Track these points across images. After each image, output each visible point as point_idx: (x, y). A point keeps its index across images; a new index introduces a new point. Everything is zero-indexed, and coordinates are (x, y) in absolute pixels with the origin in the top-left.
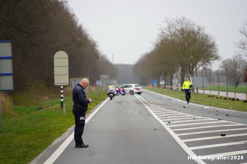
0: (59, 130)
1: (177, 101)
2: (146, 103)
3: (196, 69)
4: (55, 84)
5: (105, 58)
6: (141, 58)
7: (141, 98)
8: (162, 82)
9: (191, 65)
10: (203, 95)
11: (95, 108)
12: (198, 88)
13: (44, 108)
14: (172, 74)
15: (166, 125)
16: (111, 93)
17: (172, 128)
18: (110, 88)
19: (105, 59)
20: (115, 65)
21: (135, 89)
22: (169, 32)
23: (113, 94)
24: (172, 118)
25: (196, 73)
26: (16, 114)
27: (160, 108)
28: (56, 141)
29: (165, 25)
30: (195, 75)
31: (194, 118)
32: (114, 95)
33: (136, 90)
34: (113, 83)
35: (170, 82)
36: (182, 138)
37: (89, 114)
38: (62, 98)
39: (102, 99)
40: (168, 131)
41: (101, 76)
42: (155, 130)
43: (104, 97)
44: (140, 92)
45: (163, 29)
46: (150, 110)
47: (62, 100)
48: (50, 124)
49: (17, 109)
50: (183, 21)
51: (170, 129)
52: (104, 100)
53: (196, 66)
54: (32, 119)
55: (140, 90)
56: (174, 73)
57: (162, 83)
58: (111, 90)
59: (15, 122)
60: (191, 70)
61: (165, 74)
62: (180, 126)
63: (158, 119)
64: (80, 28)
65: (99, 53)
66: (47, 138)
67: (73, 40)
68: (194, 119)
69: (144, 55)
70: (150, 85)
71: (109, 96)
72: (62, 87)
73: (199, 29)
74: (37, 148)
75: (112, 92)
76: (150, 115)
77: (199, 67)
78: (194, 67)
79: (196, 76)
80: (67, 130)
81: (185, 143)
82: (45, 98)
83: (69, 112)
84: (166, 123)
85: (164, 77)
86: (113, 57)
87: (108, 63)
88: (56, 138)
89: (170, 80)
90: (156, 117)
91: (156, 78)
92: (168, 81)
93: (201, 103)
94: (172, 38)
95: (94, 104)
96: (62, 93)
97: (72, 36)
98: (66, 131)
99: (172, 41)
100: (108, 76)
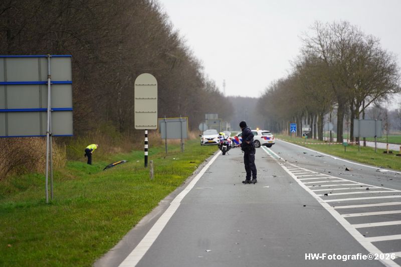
0: (146, 202)
1: (334, 159)
2: (283, 162)
3: (364, 108)
4: (136, 128)
5: (213, 86)
6: (272, 88)
7: (273, 153)
8: (306, 127)
9: (356, 100)
10: (376, 150)
11: (200, 167)
12: (366, 139)
13: (116, 166)
14: (322, 115)
15: (320, 199)
16: (225, 144)
17: (332, 204)
18: (222, 136)
19: (213, 88)
20: (228, 98)
21: (262, 137)
22: (319, 46)
23: (227, 145)
24: (329, 188)
25: (364, 114)
26: (71, 174)
27: (307, 170)
28: (143, 222)
29: (314, 34)
30: (361, 118)
31: (366, 188)
32: (229, 148)
33: (263, 139)
34: (225, 128)
35: (319, 127)
36: (352, 221)
37: (191, 177)
38: (146, 150)
39: (209, 153)
40: (326, 209)
41: (206, 115)
42: (305, 206)
43: (212, 150)
44: (271, 143)
45: (310, 40)
46: (290, 173)
47: (146, 153)
48: (130, 193)
49: (73, 166)
50: (343, 28)
51: (329, 206)
52: (212, 154)
53: (364, 103)
54: (99, 183)
55: (271, 140)
56: (327, 113)
57: (306, 129)
58: (225, 140)
59: (73, 188)
60: (355, 108)
61: (311, 114)
62: (344, 201)
63: (307, 189)
64: (175, 36)
65: (203, 79)
66: (127, 215)
67: (163, 56)
68: (368, 189)
69: (276, 83)
70: (284, 132)
71: (221, 149)
72: (146, 132)
73: (371, 42)
74: (113, 232)
75: (226, 142)
76: (292, 181)
77: (369, 104)
78: (361, 104)
79: (363, 118)
80: (160, 203)
81: (358, 229)
82: (116, 149)
83: (158, 173)
84: (321, 195)
85: (309, 120)
86: (224, 85)
87: (217, 95)
88: (143, 217)
89: (318, 124)
90: (302, 185)
91: (295, 121)
92: (315, 125)
93: (374, 163)
94: (324, 56)
95: (197, 161)
96: (146, 143)
97: (161, 49)
98: (158, 205)
99: (323, 60)
100: (217, 115)
